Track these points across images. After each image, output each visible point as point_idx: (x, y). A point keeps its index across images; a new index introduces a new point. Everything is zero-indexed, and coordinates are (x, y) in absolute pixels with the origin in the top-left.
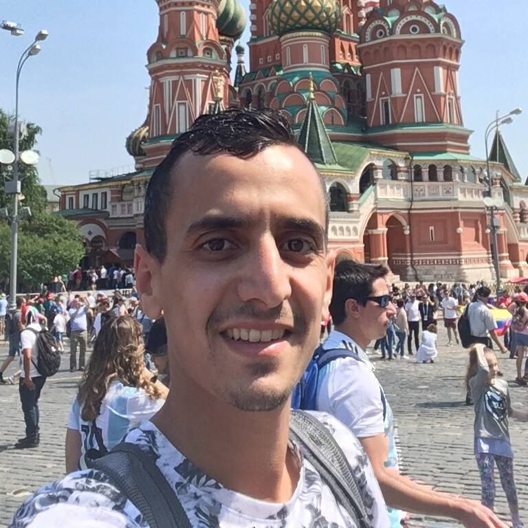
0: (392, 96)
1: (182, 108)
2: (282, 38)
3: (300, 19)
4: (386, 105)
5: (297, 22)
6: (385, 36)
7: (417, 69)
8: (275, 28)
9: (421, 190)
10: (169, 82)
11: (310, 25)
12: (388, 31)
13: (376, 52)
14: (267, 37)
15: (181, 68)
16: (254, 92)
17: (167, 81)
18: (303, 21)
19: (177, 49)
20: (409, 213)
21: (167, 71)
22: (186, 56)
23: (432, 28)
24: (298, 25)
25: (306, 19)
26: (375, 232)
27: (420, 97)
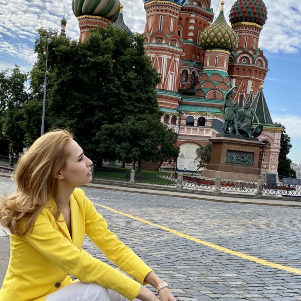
0: (246, 93)
1: (171, 76)
6: (248, 63)
10: (166, 58)
15: (174, 53)
22: (175, 46)
23: (264, 65)
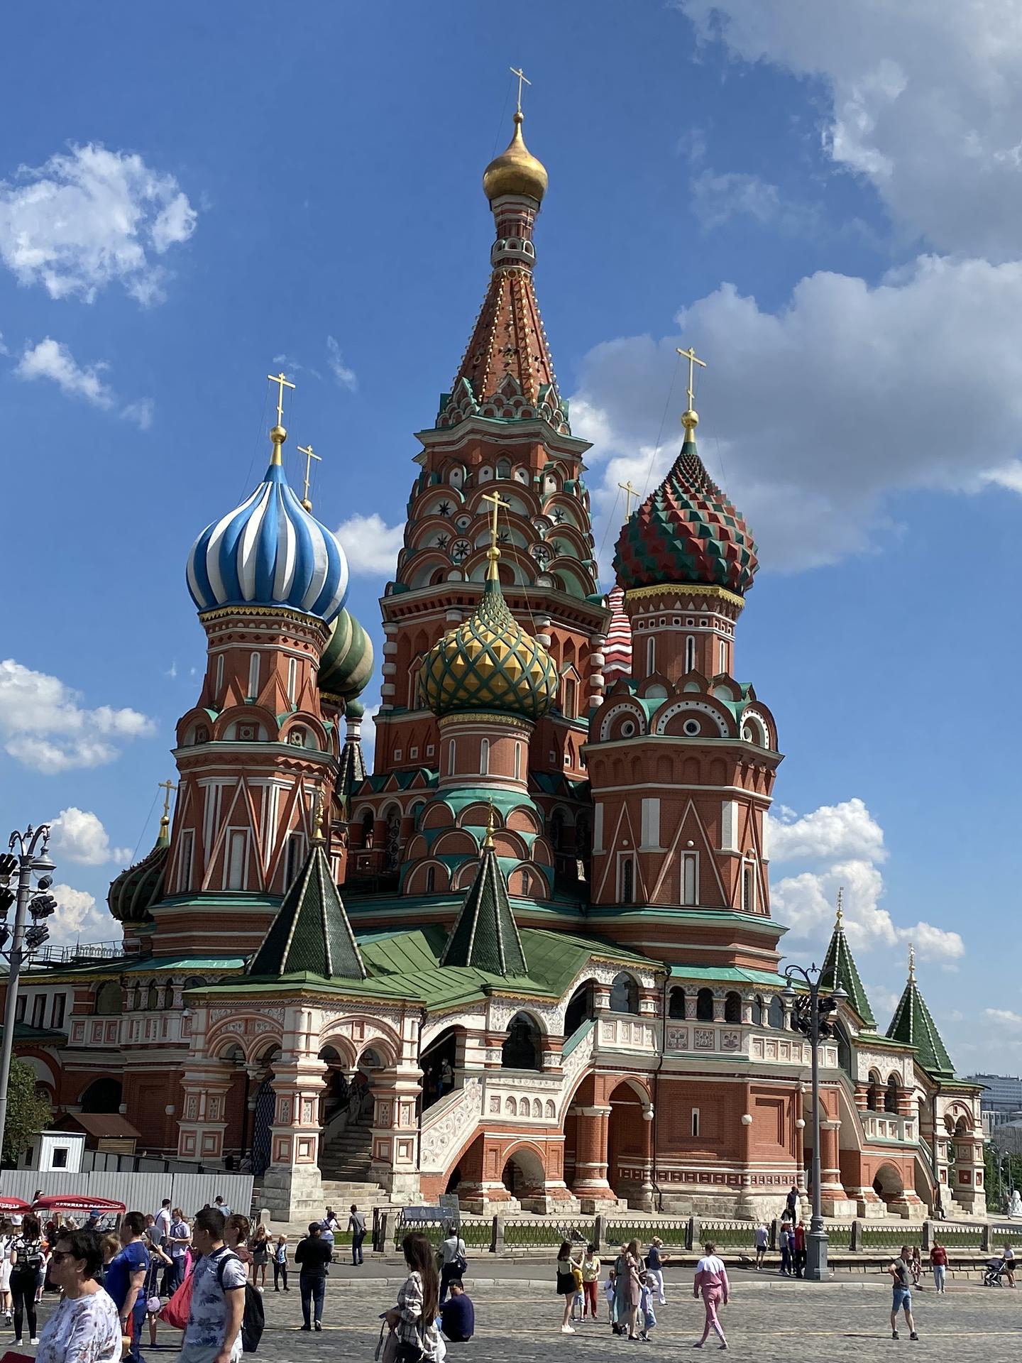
0: (640, 851)
1: (238, 841)
2: (443, 721)
3: (479, 690)
4: (629, 864)
5: (473, 694)
6: (637, 734)
7: (691, 802)
8: (431, 700)
9: (682, 1037)
10: (217, 787)
11: (497, 702)
12: (642, 726)
13: (617, 762)
14: (412, 710)
15: (243, 763)
16: (379, 815)
17: (213, 785)
18: (485, 695)
19: (239, 724)
20: (655, 1079)
21: (214, 767)
22: (254, 740)
23: (723, 728)
24: (474, 701)
25: (491, 691)
26: (588, 1111)
27: (693, 856)
